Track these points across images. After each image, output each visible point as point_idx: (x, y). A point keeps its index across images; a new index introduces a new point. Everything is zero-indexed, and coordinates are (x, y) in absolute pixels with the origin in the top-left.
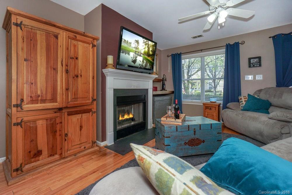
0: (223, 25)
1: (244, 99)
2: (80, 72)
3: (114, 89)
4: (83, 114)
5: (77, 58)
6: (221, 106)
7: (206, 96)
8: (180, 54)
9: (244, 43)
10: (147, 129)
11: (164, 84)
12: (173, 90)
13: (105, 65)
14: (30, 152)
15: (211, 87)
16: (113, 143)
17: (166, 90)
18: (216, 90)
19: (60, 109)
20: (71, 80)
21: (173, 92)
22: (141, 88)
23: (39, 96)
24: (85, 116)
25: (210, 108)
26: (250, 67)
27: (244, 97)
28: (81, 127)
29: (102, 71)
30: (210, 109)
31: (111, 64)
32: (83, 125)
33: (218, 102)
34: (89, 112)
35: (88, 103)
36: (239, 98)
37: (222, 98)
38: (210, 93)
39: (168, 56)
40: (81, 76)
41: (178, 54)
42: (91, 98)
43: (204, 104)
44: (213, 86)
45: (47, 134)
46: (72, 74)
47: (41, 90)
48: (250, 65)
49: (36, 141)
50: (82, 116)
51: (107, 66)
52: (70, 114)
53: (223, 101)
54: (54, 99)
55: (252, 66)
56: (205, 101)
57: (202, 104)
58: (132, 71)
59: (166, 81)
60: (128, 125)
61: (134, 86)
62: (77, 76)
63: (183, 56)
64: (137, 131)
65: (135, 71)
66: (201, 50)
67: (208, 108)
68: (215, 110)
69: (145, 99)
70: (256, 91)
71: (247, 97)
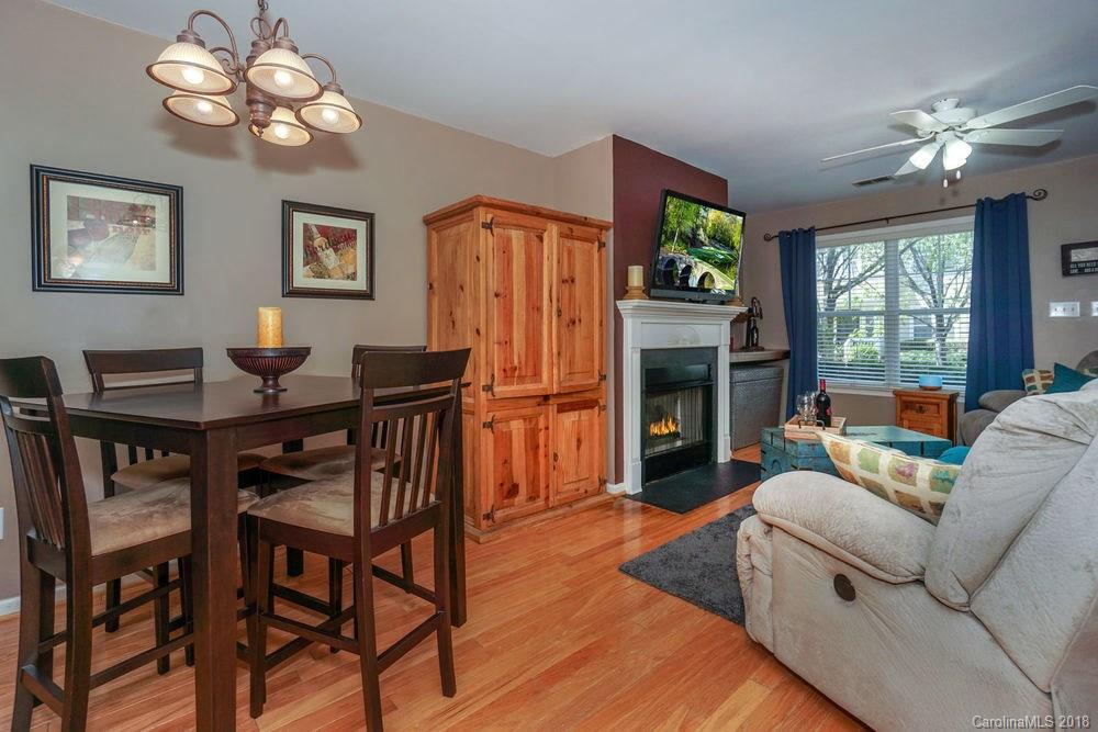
0: (958, 175)
1: (1042, 378)
2: (578, 312)
3: (642, 350)
4: (583, 412)
5: (573, 281)
6: (961, 400)
7: (906, 366)
8: (809, 230)
9: (1044, 197)
10: (715, 463)
11: (755, 327)
12: (786, 347)
13: (622, 291)
14: (502, 485)
15: (924, 330)
16: (641, 490)
17: (763, 349)
18: (947, 340)
19: (546, 398)
20: (564, 330)
21: (786, 355)
22: (702, 345)
23: (516, 369)
24: (585, 414)
25: (921, 407)
26: (1066, 273)
27: (1041, 372)
28: (579, 441)
29: (615, 306)
30: (921, 410)
31: (638, 288)
32: (583, 436)
33: (949, 389)
34: (592, 407)
35: (591, 385)
36: (1025, 377)
37: (963, 375)
38: (922, 356)
39: (767, 238)
40: (580, 321)
41: (805, 232)
42: (596, 373)
43: (897, 394)
44: (934, 325)
45: (526, 451)
46: (566, 317)
47: (519, 356)
48: (1067, 268)
49: (511, 463)
50: (580, 416)
51: (627, 292)
52: (562, 409)
53: (967, 385)
54: (536, 375)
55: (1076, 271)
56: (901, 386)
57: (891, 395)
58: (683, 300)
59: (761, 318)
60: (669, 446)
61: (684, 340)
62: (574, 322)
63: (818, 238)
64: (688, 466)
65: (691, 301)
66: (887, 219)
67: (912, 409)
68: (938, 412)
69: (709, 375)
70: (1090, 354)
71: (1052, 374)
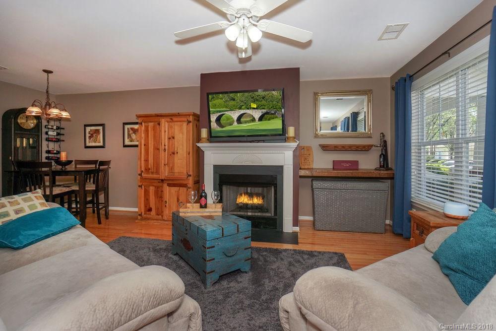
2: (176, 149)
3: (214, 165)
4: (181, 188)
5: (173, 138)
13: (199, 139)
14: (146, 207)
19: (162, 180)
22: (263, 165)
23: (150, 169)
31: (205, 138)
34: (185, 187)
35: (183, 177)
40: (177, 153)
42: (186, 174)
46: (170, 152)
47: (151, 165)
49: (149, 200)
51: (201, 140)
52: (170, 185)
54: (158, 172)
61: (248, 161)
62: (174, 153)
